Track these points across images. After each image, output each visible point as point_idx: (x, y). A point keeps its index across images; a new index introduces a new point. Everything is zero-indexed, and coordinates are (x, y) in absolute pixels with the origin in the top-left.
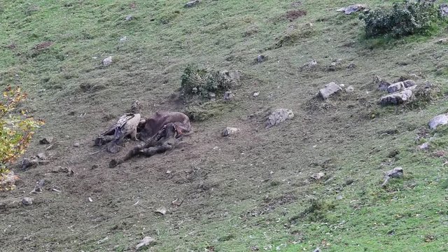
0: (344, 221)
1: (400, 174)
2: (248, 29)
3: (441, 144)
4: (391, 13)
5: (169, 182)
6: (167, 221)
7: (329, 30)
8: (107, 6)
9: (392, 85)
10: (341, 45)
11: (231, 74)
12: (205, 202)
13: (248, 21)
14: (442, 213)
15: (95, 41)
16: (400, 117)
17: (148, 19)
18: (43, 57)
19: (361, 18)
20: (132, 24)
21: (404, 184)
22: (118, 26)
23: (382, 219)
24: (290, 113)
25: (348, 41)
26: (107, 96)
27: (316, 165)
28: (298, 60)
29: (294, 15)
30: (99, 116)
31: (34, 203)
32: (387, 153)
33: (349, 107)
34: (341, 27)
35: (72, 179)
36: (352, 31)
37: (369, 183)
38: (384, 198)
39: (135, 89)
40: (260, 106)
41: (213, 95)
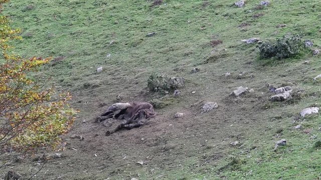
0: (252, 171)
1: (284, 143)
2: (187, 51)
3: (308, 126)
4: (276, 44)
5: (143, 145)
6: (144, 169)
7: (236, 53)
8: (97, 35)
9: (278, 89)
10: (245, 63)
11: (178, 80)
12: (167, 158)
13: (186, 47)
14: (310, 167)
15: (91, 57)
16: (283, 109)
17: (123, 43)
18: (58, 66)
19: (257, 47)
20: (114, 46)
21: (287, 149)
22: (105, 48)
23: (275, 170)
24: (216, 105)
25: (249, 61)
26: (101, 91)
27: (233, 137)
28: (218, 72)
29: (215, 43)
30: (96, 104)
31: (62, 157)
32: (276, 130)
33: (252, 102)
34: (244, 51)
35: (83, 143)
36: (251, 54)
37: (266, 149)
38: (275, 158)
39: (117, 87)
40: (196, 100)
41: (167, 92)
